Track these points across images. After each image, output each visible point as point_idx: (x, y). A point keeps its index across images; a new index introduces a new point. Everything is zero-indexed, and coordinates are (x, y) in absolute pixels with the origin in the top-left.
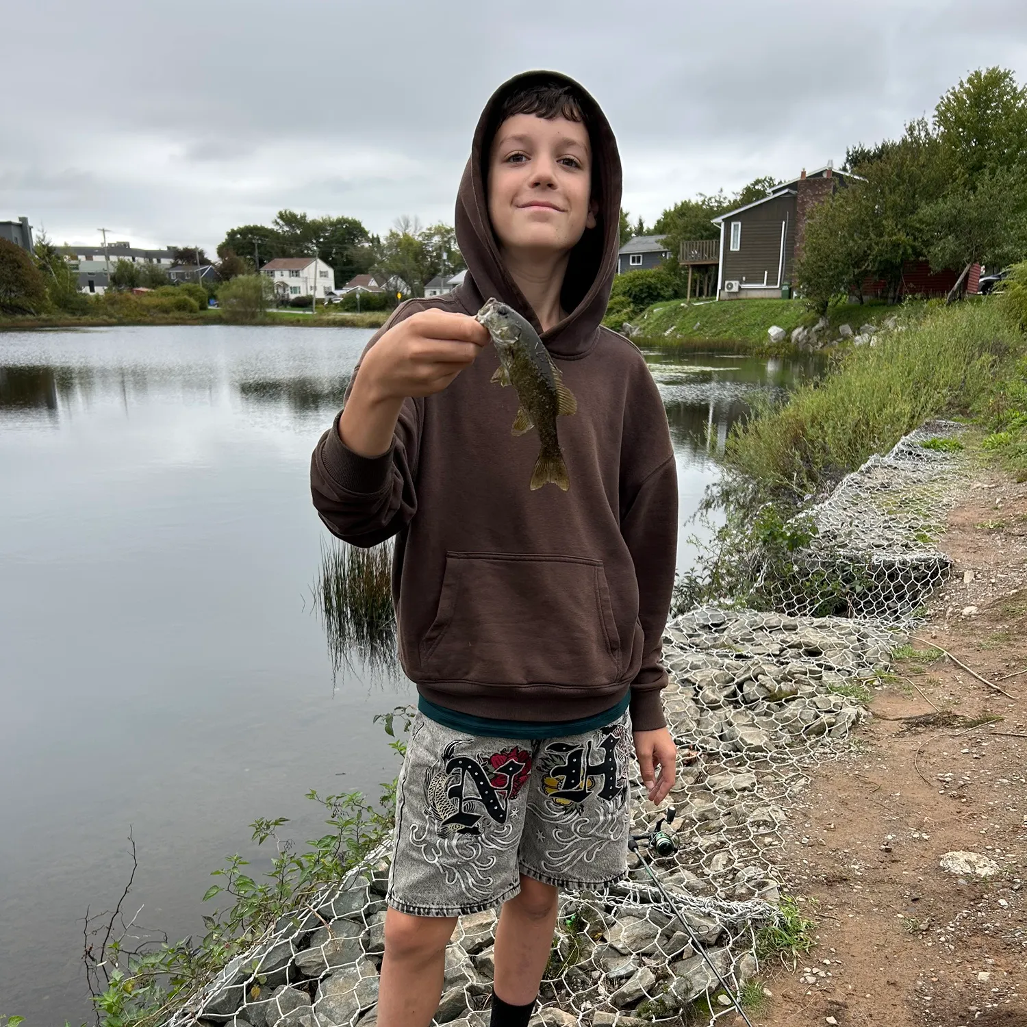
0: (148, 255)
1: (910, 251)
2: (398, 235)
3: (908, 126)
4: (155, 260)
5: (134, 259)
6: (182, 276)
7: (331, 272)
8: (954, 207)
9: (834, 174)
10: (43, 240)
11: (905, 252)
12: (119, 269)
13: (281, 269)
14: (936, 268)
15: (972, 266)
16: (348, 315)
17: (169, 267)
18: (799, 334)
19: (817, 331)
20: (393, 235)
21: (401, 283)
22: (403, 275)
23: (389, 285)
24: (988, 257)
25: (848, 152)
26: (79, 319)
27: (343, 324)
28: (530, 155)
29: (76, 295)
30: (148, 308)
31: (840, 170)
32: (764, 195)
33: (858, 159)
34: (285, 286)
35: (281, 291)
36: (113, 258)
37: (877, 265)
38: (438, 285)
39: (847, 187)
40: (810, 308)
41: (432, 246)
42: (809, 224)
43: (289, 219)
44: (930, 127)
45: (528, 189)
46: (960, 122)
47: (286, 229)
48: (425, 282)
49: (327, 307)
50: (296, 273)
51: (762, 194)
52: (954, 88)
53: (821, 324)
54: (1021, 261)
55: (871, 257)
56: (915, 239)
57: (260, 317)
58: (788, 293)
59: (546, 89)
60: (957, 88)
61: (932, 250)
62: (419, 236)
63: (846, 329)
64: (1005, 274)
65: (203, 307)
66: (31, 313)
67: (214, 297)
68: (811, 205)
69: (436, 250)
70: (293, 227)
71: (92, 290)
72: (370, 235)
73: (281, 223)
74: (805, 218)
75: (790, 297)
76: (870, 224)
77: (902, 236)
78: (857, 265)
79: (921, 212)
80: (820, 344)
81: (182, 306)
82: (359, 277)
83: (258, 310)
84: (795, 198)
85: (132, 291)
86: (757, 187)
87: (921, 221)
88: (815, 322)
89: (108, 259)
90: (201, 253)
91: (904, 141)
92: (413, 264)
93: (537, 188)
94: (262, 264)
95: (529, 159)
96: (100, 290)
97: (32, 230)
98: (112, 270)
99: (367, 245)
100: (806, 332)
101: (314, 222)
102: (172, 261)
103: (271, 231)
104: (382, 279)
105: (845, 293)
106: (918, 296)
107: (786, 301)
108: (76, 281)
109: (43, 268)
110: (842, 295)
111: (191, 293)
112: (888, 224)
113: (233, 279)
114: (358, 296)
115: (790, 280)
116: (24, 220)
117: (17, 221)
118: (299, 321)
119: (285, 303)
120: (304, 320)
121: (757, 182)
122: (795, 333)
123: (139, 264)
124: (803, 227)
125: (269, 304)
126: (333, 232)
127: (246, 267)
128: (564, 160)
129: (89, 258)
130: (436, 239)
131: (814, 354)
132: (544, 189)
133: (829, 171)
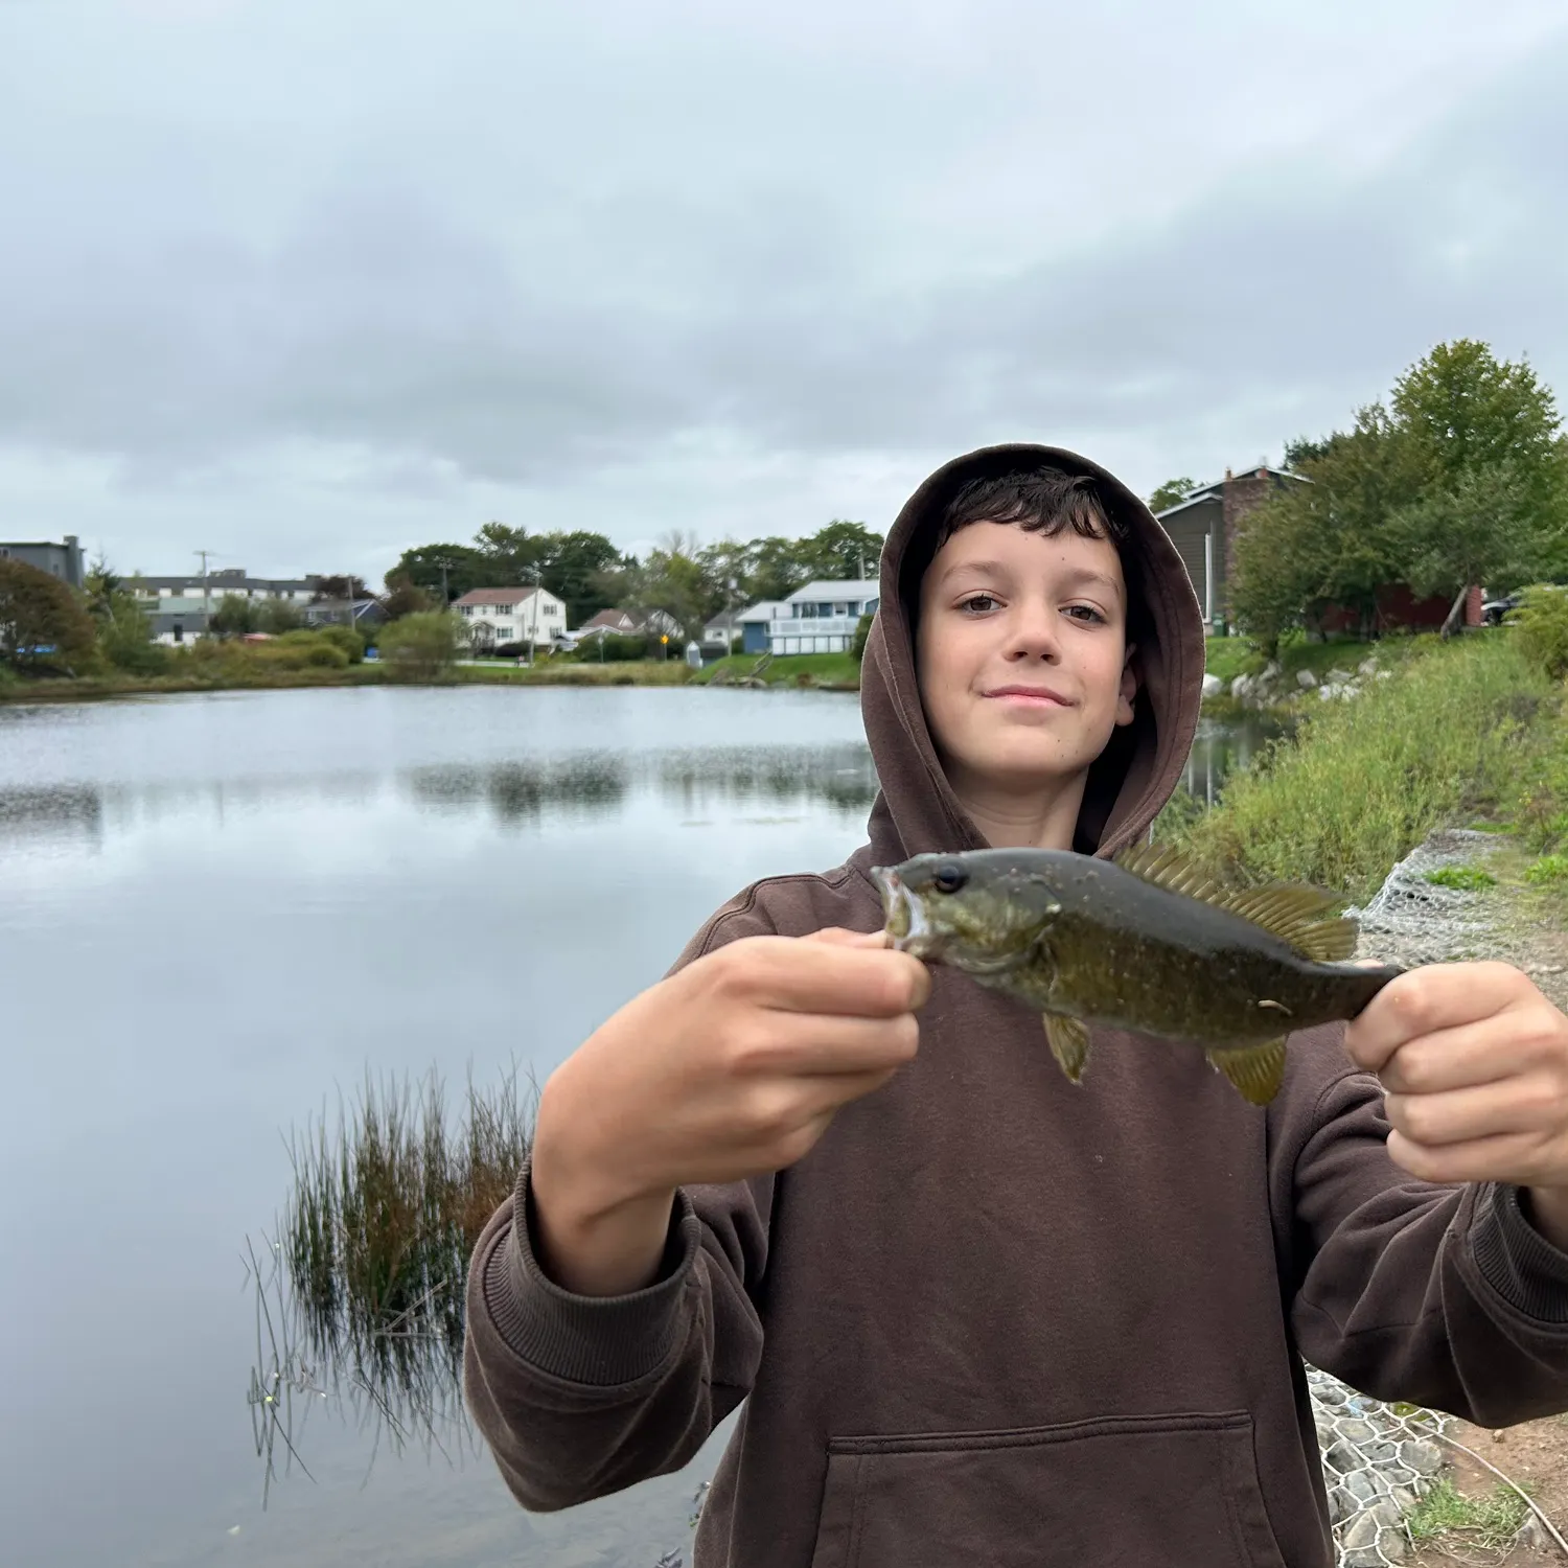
0: (274, 586)
1: (1381, 571)
2: (665, 556)
3: (1358, 414)
4: (285, 595)
5: (250, 594)
6: (326, 616)
7: (561, 607)
8: (1434, 514)
9: (1272, 474)
10: (100, 568)
11: (1375, 574)
12: (225, 607)
13: (485, 603)
14: (1421, 593)
15: (1470, 591)
16: (584, 668)
17: (307, 603)
18: (1242, 684)
19: (1268, 680)
20: (657, 555)
21: (668, 622)
22: (671, 610)
23: (649, 624)
24: (1490, 578)
25: (1287, 447)
26: (146, 682)
27: (575, 681)
28: (1007, 598)
29: (147, 648)
30: (264, 664)
31: (1280, 469)
32: (1180, 501)
33: (1302, 455)
34: (488, 627)
35: (481, 635)
36: (217, 593)
37: (1338, 590)
38: (723, 624)
39: (1286, 490)
40: (1254, 649)
41: (716, 571)
42: (1242, 538)
43: (499, 535)
44: (1389, 412)
45: (1002, 661)
46: (1428, 407)
47: (494, 547)
48: (706, 619)
49: (552, 656)
50: (506, 609)
51: (1176, 500)
52: (1413, 366)
53: (1271, 671)
54: (1533, 583)
55: (1329, 581)
56: (1387, 556)
57: (444, 673)
58: (1221, 630)
59: (1038, 480)
60: (1419, 366)
61: (1411, 568)
62: (697, 555)
63: (1307, 677)
64: (1516, 599)
65: (355, 661)
66: (70, 676)
67: (374, 646)
68: (1244, 513)
69: (721, 575)
70: (505, 547)
71: (178, 638)
72: (623, 557)
73: (486, 539)
74: (1236, 530)
75: (1225, 633)
76: (1323, 538)
77: (1370, 553)
78: (1311, 590)
79: (1390, 523)
80: (1273, 698)
81: (320, 660)
82: (604, 613)
83: (442, 663)
84: (1220, 503)
85: (240, 639)
86: (1170, 491)
87: (1392, 533)
88: (1262, 668)
89: (207, 593)
90: (358, 584)
91: (1358, 433)
92: (687, 595)
93: (1022, 661)
94: (453, 596)
95: (1005, 606)
96: (189, 639)
97: (85, 555)
98: (213, 609)
99: (618, 569)
100: (1251, 682)
101: (537, 538)
102: (312, 594)
103: (470, 552)
104: (639, 616)
105: (1299, 629)
106: (1402, 630)
107: (1221, 640)
108: (149, 628)
109: (95, 609)
110: (1296, 631)
111: (336, 640)
112: (1347, 536)
113: (405, 619)
114: (600, 641)
115: (1224, 611)
116: (72, 540)
117: (61, 542)
118: (506, 677)
119: (487, 651)
120: (514, 676)
121: (1171, 484)
122: (1236, 683)
123: (257, 600)
124: (1235, 541)
125: (462, 654)
126: (566, 551)
127: (428, 602)
128: (1073, 608)
129: (177, 592)
130: (721, 561)
131: (1266, 711)
132: (1034, 664)
133: (1263, 470)
